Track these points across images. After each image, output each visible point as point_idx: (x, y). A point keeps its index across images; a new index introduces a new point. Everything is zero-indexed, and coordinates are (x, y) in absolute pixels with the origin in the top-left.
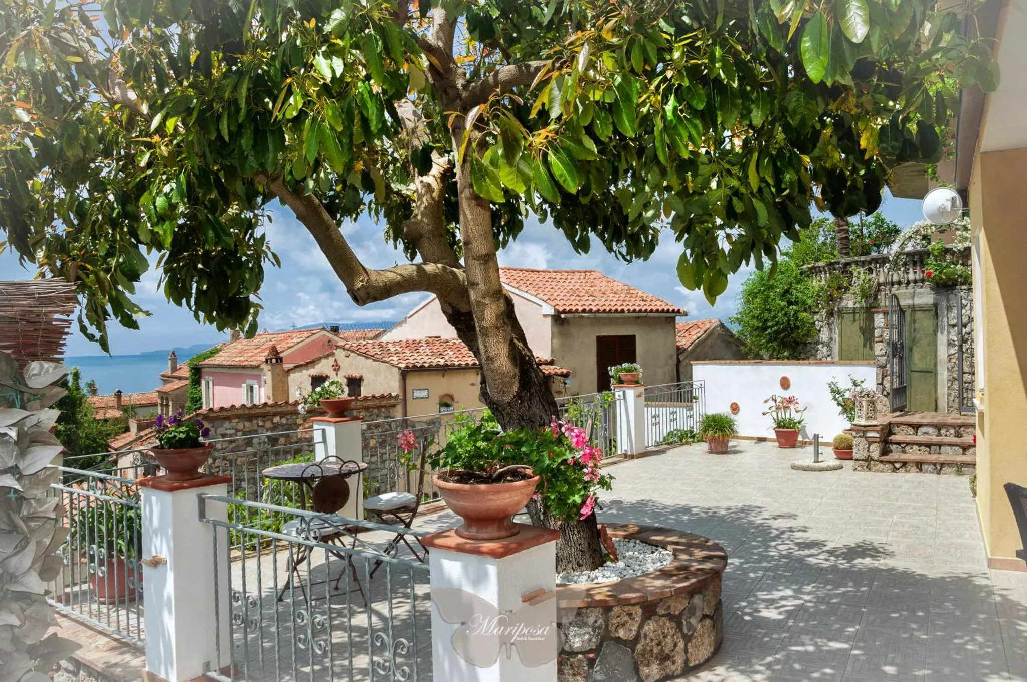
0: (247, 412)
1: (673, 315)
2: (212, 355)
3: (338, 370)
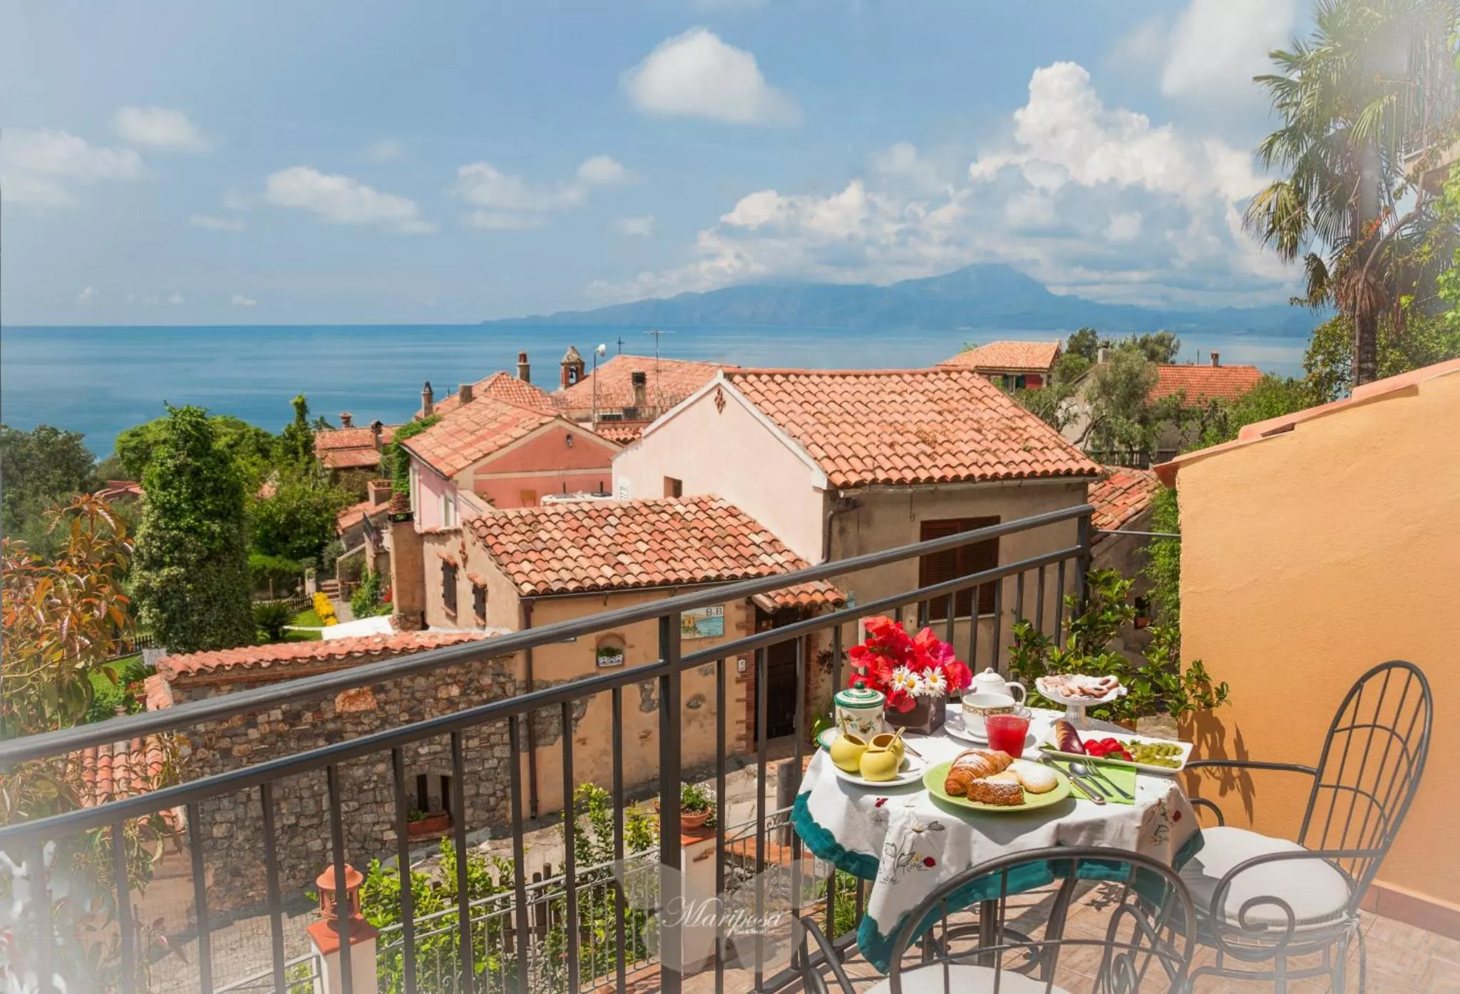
0: (244, 674)
1: (1080, 479)
2: (423, 429)
3: (465, 560)
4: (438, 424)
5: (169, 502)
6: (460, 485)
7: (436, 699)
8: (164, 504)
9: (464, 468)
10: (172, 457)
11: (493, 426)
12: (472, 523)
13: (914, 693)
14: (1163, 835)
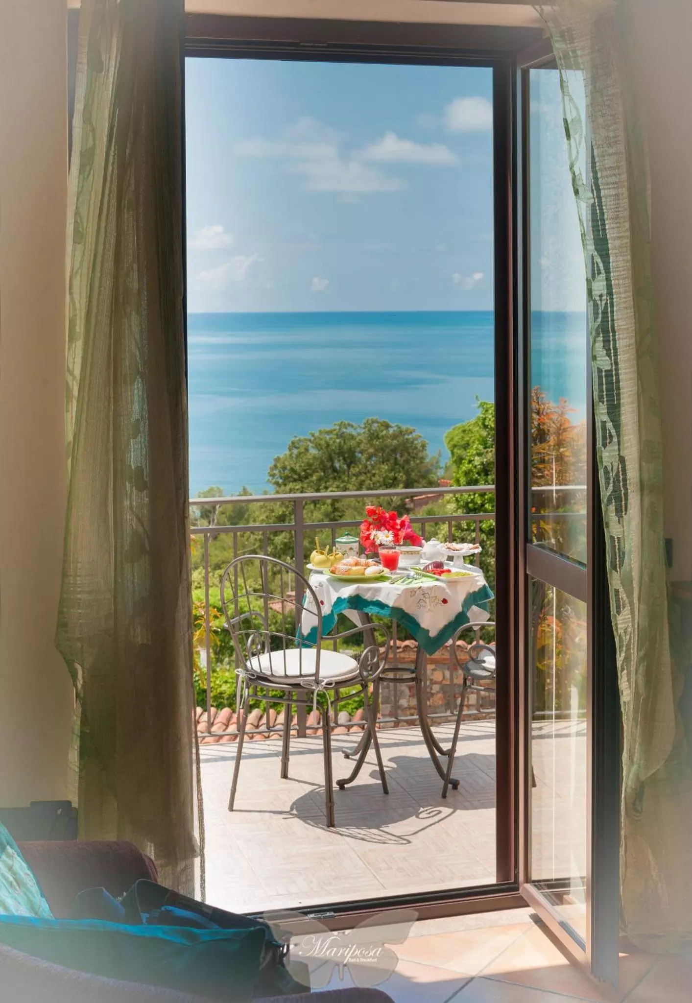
5: (473, 501)
8: (468, 503)
10: (479, 455)
13: (378, 542)
14: (422, 604)
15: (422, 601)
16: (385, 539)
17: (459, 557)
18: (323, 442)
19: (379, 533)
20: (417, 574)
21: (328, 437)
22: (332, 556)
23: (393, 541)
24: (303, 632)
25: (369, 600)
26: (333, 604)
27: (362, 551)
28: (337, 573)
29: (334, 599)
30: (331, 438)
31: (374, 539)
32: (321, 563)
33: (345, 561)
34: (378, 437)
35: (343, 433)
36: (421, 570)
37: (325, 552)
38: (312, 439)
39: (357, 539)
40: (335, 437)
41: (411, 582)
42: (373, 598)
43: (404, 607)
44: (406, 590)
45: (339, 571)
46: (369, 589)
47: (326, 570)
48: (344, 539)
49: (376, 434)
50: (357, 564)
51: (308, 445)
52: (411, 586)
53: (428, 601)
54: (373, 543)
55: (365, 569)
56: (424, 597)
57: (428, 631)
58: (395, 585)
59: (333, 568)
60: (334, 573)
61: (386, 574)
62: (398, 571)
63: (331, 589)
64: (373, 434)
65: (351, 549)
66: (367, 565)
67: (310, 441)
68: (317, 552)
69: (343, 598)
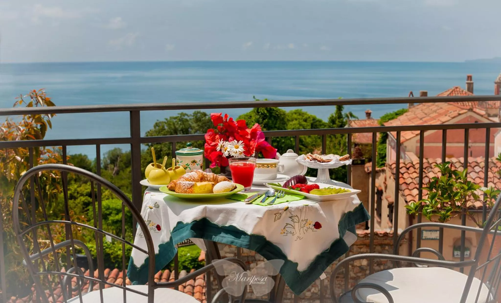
2: (395, 117)
3: (386, 187)
4: (405, 114)
6: (408, 148)
7: (353, 266)
9: (410, 139)
11: (433, 115)
12: (391, 166)
13: (226, 154)
14: (289, 230)
15: (288, 226)
16: (235, 150)
17: (323, 170)
18: (172, 123)
19: (227, 144)
20: (277, 191)
21: (174, 121)
22: (171, 170)
23: (244, 152)
24: (135, 263)
25: (220, 225)
26: (172, 230)
27: (206, 165)
28: (176, 190)
29: (173, 224)
30: (176, 121)
31: (221, 150)
32: (157, 178)
33: (186, 176)
34: (200, 121)
35: (182, 119)
36: (281, 186)
37: (163, 165)
38: (166, 121)
39: (202, 151)
40: (178, 120)
41: (273, 202)
42: (226, 224)
43: (265, 234)
44: (269, 213)
45: (179, 188)
46: (220, 211)
47: (164, 188)
48: (186, 151)
49: (199, 119)
50: (202, 179)
51: (164, 125)
52: (274, 207)
53: (297, 225)
54: (220, 154)
55: (213, 185)
56: (293, 220)
57: (296, 264)
58: (253, 206)
59: (173, 185)
60: (174, 191)
61: (239, 191)
62: (253, 188)
63: (170, 211)
64: (198, 119)
65: (194, 162)
66: (216, 181)
67: (165, 122)
68: (153, 165)
69: (185, 222)
